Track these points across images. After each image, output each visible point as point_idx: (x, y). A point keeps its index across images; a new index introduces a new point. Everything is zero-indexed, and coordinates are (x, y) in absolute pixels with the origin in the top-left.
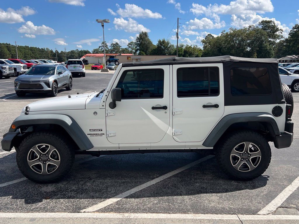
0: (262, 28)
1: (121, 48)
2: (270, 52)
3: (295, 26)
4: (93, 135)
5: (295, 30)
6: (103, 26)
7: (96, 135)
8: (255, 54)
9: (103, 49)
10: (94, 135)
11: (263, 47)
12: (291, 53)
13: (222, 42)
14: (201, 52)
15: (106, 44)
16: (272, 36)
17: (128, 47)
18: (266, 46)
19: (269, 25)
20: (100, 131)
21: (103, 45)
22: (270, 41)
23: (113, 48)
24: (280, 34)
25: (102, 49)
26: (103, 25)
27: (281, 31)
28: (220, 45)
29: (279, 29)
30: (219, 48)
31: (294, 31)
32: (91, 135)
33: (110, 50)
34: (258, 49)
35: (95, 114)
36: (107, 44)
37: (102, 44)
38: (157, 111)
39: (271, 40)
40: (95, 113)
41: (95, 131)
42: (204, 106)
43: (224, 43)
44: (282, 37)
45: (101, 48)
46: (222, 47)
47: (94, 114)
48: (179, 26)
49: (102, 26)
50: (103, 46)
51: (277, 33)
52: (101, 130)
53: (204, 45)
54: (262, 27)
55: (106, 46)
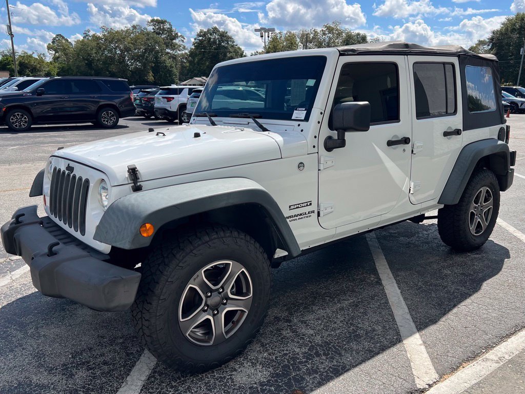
0: (153, 31)
2: (171, 71)
3: (201, 32)
4: (295, 218)
5: (201, 38)
7: (301, 216)
8: (149, 72)
10: (297, 218)
11: (159, 63)
12: (198, 74)
13: (92, 50)
14: (55, 67)
16: (171, 45)
18: (165, 60)
19: (163, 28)
20: (307, 205)
22: (168, 53)
24: (181, 43)
27: (183, 39)
28: (89, 55)
29: (179, 34)
30: (87, 60)
31: (199, 40)
32: (292, 219)
34: (153, 65)
35: (301, 168)
38: (394, 149)
39: (169, 51)
40: (301, 165)
41: (298, 207)
43: (96, 53)
44: (184, 48)
46: (93, 60)
47: (299, 167)
48: (10, 12)
51: (176, 41)
52: (309, 204)
53: (55, 55)
54: (153, 29)
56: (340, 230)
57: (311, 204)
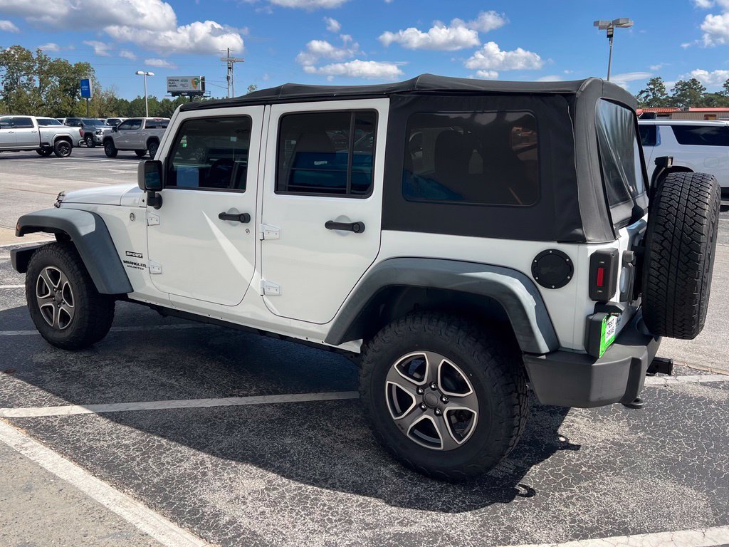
1: (703, 92)
6: (610, 36)
9: (649, 98)
15: (661, 84)
17: (725, 89)
20: (139, 257)
21: (652, 87)
23: (679, 93)
25: (647, 97)
26: (611, 33)
32: (128, 264)
33: (672, 98)
36: (664, 84)
37: (648, 85)
38: (231, 224)
40: (132, 215)
41: (132, 255)
42: (330, 225)
45: (644, 95)
47: (130, 217)
49: (608, 36)
50: (651, 89)
55: (661, 89)
56: (173, 299)
57: (142, 257)
